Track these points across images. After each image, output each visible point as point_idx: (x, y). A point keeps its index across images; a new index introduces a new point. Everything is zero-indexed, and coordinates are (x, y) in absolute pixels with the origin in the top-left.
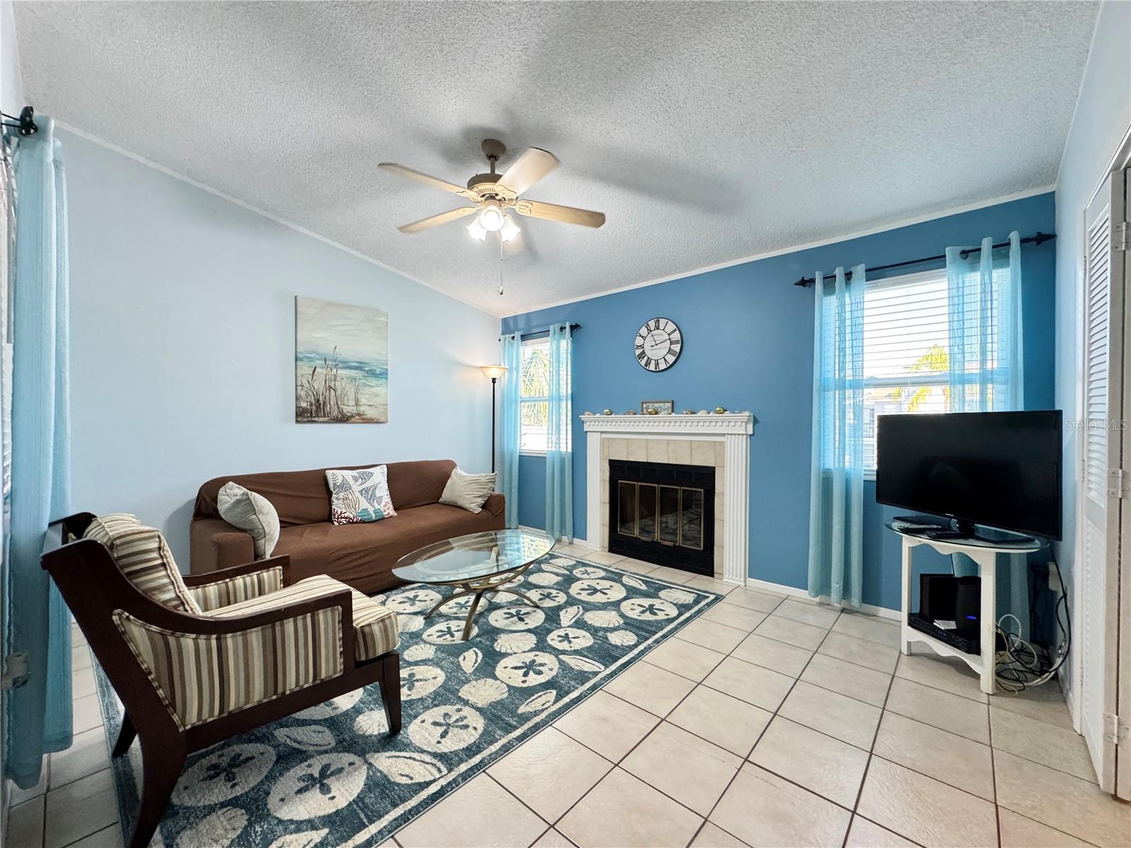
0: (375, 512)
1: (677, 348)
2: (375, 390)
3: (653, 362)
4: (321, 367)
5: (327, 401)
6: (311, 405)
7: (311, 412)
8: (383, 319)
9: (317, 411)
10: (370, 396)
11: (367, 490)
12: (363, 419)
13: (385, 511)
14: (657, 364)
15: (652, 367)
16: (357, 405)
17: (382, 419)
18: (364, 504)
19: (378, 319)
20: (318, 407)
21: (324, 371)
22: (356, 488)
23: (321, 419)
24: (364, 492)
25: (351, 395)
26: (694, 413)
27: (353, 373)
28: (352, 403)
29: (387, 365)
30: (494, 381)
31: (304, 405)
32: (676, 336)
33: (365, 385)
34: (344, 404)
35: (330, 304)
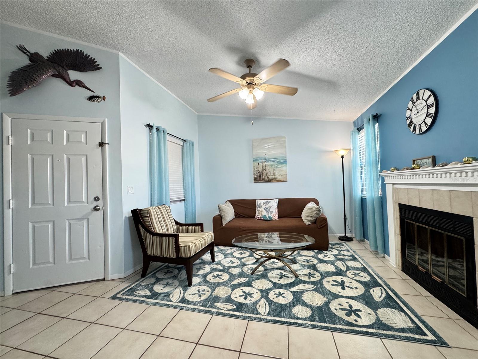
0: (269, 217)
1: (432, 110)
2: (281, 169)
3: (417, 127)
4: (261, 163)
5: (263, 174)
6: (258, 176)
7: (259, 179)
8: (283, 139)
9: (260, 179)
10: (279, 172)
11: (267, 208)
12: (277, 180)
13: (273, 217)
14: (420, 129)
15: (417, 131)
16: (274, 175)
17: (285, 180)
18: (265, 213)
19: (281, 140)
20: (260, 177)
21: (262, 164)
22: (263, 207)
23: (261, 181)
24: (266, 209)
25: (272, 172)
26: (446, 165)
27: (272, 163)
28: (272, 174)
29: (286, 158)
30: (342, 157)
31: (256, 176)
32: (432, 100)
33: (277, 167)
34: (269, 175)
35: (263, 139)
